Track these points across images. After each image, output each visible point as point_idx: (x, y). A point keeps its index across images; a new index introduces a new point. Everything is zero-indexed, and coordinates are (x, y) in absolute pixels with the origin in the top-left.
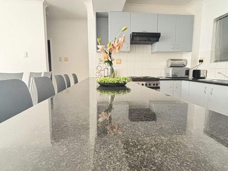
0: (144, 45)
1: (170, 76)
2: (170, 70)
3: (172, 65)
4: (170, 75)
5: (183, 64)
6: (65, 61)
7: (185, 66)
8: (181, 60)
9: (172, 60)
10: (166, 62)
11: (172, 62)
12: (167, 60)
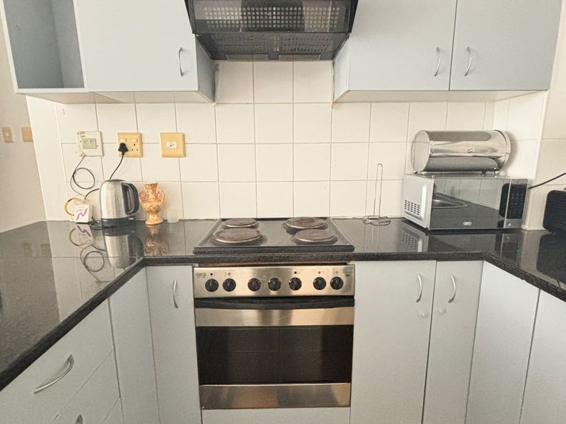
0: (297, 63)
1: (420, 219)
2: (424, 189)
3: (436, 163)
4: (422, 214)
5: (495, 158)
6: (25, 141)
7: (501, 166)
8: (486, 136)
9: (434, 136)
10: (409, 145)
11: (435, 148)
12: (411, 138)
